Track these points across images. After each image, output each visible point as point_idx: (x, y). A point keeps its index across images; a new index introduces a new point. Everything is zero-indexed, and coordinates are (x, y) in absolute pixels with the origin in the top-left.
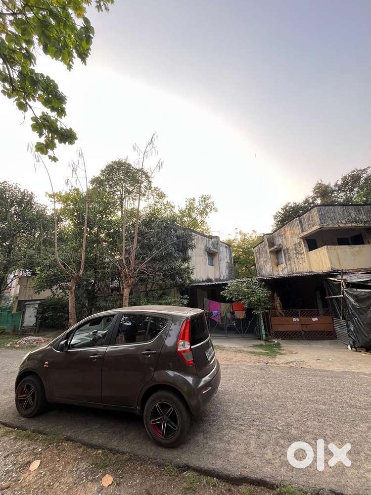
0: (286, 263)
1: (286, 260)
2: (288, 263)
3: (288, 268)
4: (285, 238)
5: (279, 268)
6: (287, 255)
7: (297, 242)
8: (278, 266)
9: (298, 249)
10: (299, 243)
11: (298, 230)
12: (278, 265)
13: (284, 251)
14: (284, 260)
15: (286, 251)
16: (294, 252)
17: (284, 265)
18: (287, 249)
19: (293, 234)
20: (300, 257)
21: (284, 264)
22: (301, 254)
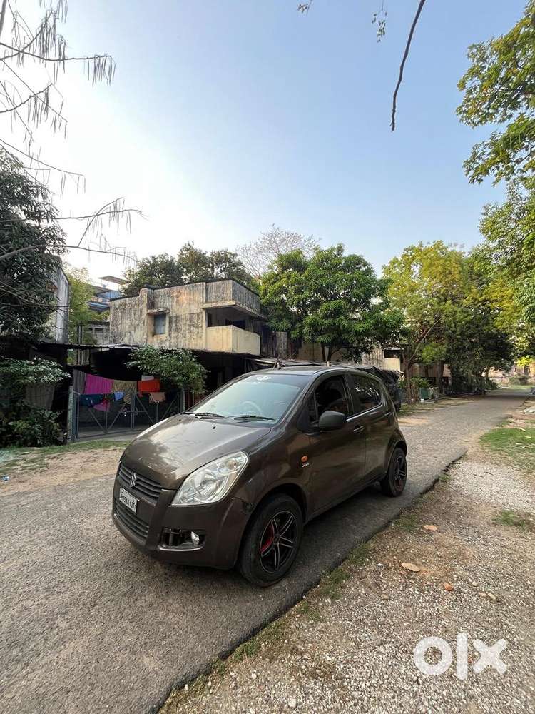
0: (170, 335)
1: (170, 331)
2: (173, 335)
3: (173, 341)
4: (177, 302)
5: (155, 339)
6: (174, 325)
7: (195, 311)
8: (153, 336)
9: (195, 320)
10: (198, 314)
11: (200, 297)
12: (154, 334)
13: (170, 318)
14: (167, 329)
15: (174, 320)
16: (188, 323)
17: (165, 337)
18: (177, 317)
19: (192, 301)
20: (195, 330)
21: (167, 334)
22: (197, 327)
